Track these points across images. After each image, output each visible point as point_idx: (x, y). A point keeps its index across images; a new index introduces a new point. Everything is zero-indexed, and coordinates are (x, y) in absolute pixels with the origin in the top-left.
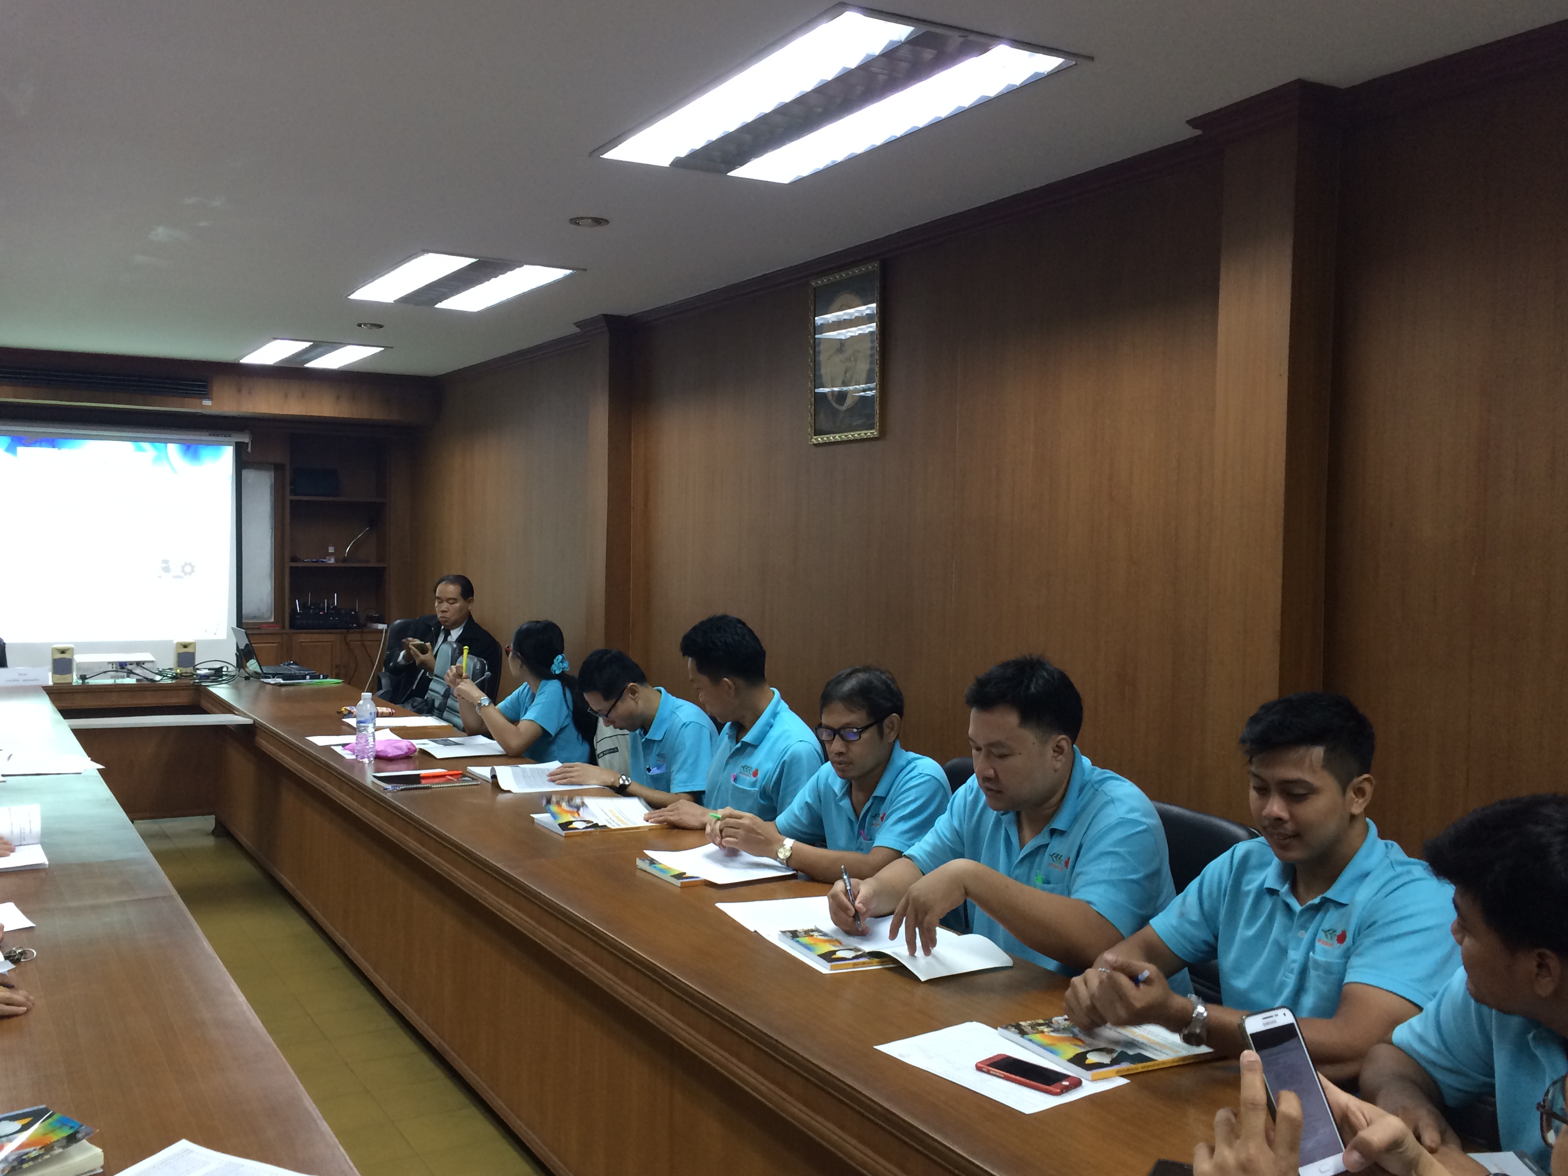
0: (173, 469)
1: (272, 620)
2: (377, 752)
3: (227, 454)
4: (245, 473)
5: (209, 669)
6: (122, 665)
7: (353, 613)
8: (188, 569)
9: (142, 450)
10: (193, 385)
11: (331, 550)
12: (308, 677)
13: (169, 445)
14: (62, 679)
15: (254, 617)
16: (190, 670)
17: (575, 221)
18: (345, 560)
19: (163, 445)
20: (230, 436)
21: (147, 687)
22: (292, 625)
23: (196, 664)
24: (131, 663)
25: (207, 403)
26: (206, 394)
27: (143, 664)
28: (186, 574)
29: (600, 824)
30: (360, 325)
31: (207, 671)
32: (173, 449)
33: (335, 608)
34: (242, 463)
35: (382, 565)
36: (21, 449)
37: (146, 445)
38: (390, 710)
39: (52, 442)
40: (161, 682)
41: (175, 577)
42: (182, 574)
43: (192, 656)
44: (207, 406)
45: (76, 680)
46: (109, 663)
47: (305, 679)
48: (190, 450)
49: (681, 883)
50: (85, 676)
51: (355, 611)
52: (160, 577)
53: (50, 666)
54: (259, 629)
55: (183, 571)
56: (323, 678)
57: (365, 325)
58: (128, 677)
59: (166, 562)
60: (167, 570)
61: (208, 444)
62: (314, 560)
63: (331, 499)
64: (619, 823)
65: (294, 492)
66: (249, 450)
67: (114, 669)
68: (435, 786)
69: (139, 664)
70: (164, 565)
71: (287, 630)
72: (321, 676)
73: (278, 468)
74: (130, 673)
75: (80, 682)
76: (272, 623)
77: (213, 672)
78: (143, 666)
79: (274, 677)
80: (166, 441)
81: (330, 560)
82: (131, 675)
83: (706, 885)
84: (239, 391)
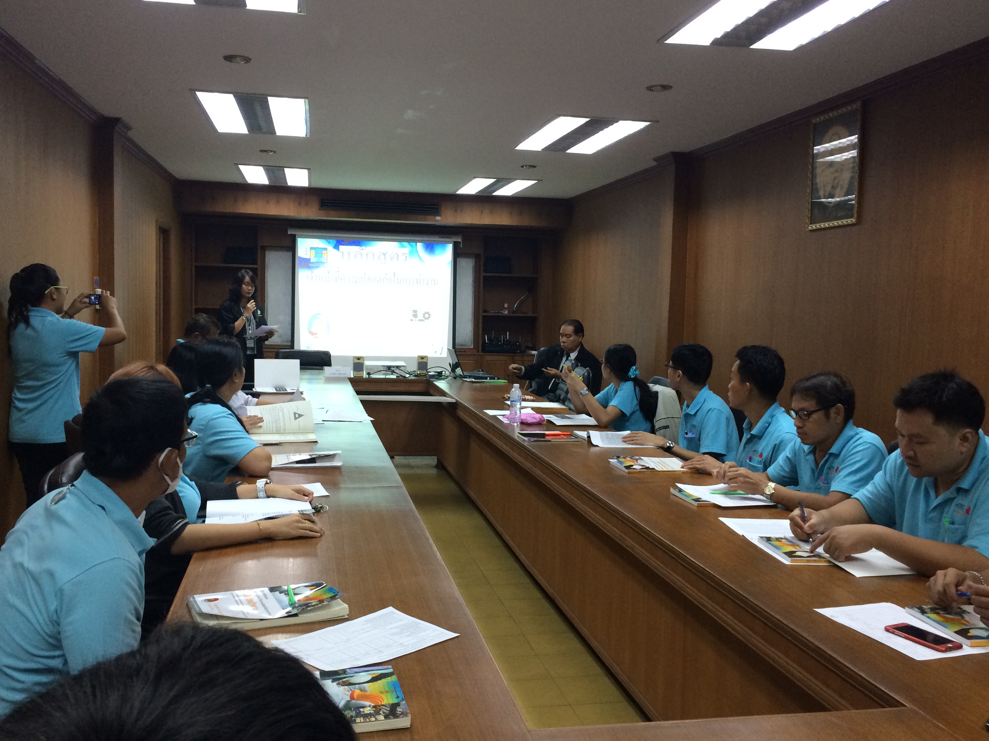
0: (420, 258)
1: (472, 347)
2: (522, 419)
3: (450, 247)
4: (460, 260)
5: (435, 372)
6: (389, 368)
7: (518, 344)
8: (427, 316)
9: (404, 247)
10: (429, 208)
11: (506, 306)
12: (488, 378)
13: (418, 243)
14: (359, 374)
15: (462, 345)
16: (425, 372)
17: (650, 88)
18: (514, 312)
19: (414, 243)
20: (451, 238)
21: (401, 380)
22: (484, 350)
23: (428, 368)
24: (394, 367)
25: (438, 218)
26: (438, 213)
27: (400, 367)
28: (426, 318)
29: (650, 467)
30: (522, 167)
31: (434, 373)
32: (420, 246)
33: (507, 340)
34: (457, 255)
35: (534, 315)
36: (341, 247)
37: (406, 244)
38: (532, 398)
39: (357, 243)
40: (409, 378)
41: (419, 320)
42: (424, 319)
43: (426, 363)
44: (438, 220)
45: (365, 376)
46: (382, 366)
47: (487, 379)
48: (430, 248)
49: (698, 504)
50: (370, 373)
51: (519, 342)
52: (412, 320)
53: (352, 367)
54: (465, 352)
55: (424, 317)
56: (497, 379)
57: (526, 166)
58: (392, 374)
59: (415, 311)
60: (415, 316)
61: (438, 243)
62: (496, 312)
63: (507, 275)
64: (663, 467)
65: (485, 271)
66: (461, 246)
67: (385, 370)
68: (553, 440)
69: (397, 367)
70: (414, 313)
71: (480, 353)
72: (496, 378)
73: (477, 257)
74: (393, 372)
75: (367, 376)
76: (471, 348)
77: (437, 373)
78: (400, 368)
79: (469, 378)
80: (416, 242)
81: (505, 312)
82: (394, 373)
83: (714, 507)
84: (456, 211)
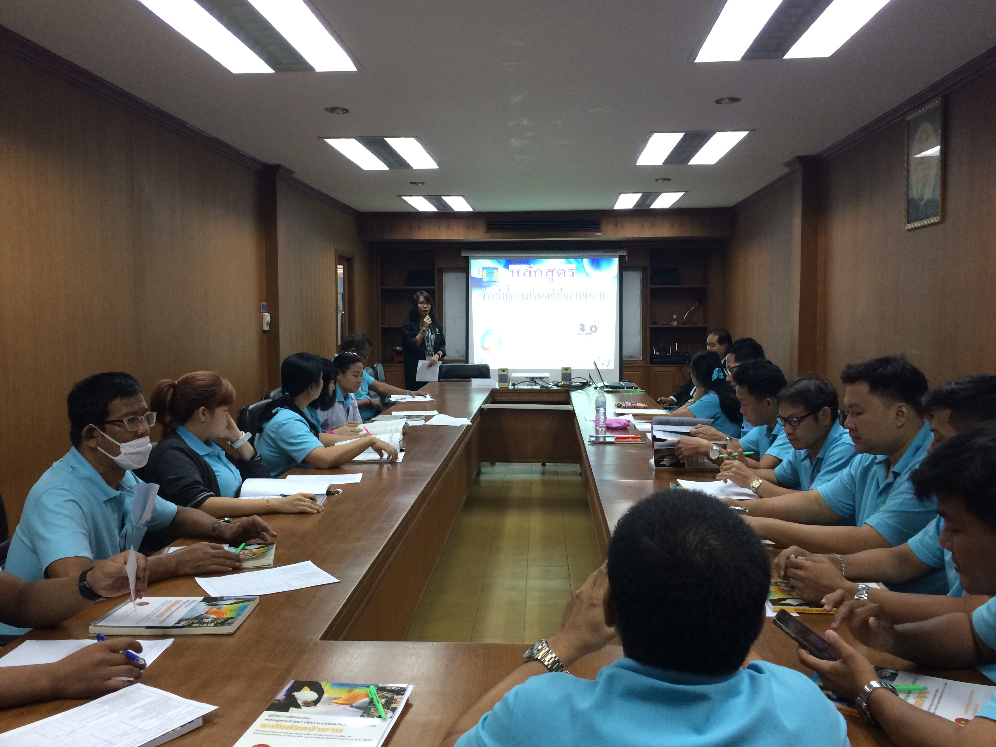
0: (587, 274)
3: (615, 262)
4: (625, 274)
5: (580, 383)
6: (533, 379)
7: (687, 355)
8: (594, 329)
9: (570, 263)
11: (675, 317)
12: (625, 388)
13: (584, 259)
14: (504, 385)
15: (631, 357)
16: (568, 383)
17: (718, 102)
18: (684, 323)
19: (581, 260)
20: (616, 252)
21: (545, 391)
22: (651, 362)
23: (572, 378)
24: (537, 378)
25: (599, 234)
26: (598, 229)
27: (543, 378)
28: (592, 332)
30: (657, 180)
32: (586, 262)
33: (676, 352)
34: (623, 268)
35: (705, 326)
36: (511, 267)
37: (572, 260)
38: (645, 405)
39: (526, 261)
40: (552, 388)
41: (587, 334)
42: (591, 332)
43: (570, 375)
44: (599, 236)
45: (511, 387)
46: (526, 377)
48: (596, 263)
50: (515, 384)
51: (688, 353)
52: (579, 334)
53: (497, 378)
54: (633, 363)
55: (591, 330)
57: (660, 179)
58: (535, 385)
59: (582, 325)
60: (582, 330)
61: (603, 258)
62: (666, 323)
63: (677, 286)
65: (652, 283)
66: (627, 260)
67: (529, 381)
69: (541, 378)
70: (581, 327)
71: (648, 365)
72: (634, 388)
73: (644, 269)
74: (536, 384)
75: (513, 387)
76: (641, 360)
78: (543, 380)
80: (582, 258)
81: (674, 323)
82: (537, 384)
84: (616, 225)
